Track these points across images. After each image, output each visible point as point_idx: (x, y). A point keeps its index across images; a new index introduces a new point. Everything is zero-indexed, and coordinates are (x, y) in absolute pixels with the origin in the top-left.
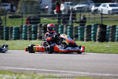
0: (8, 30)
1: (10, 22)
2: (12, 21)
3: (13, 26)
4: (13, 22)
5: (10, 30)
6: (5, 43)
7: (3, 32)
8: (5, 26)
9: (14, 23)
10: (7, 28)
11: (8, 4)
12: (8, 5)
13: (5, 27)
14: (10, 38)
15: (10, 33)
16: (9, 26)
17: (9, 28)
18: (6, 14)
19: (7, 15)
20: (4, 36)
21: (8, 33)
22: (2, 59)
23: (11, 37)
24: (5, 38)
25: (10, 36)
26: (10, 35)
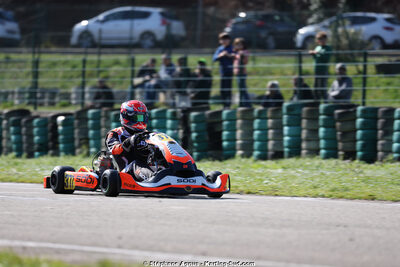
0: (376, 119)
1: (382, 88)
2: (389, 84)
3: (393, 105)
4: (391, 88)
5: (380, 122)
6: (361, 172)
7: (355, 131)
8: (364, 104)
9: (396, 91)
10: (371, 114)
11: (372, 15)
12: (373, 20)
13: (360, 108)
14: (380, 154)
15: (380, 132)
16: (377, 106)
17: (380, 114)
18: (366, 55)
19: (369, 59)
20: (359, 144)
21: (376, 134)
22: (351, 240)
23: (388, 151)
24: (359, 154)
25: (383, 145)
26: (380, 142)
